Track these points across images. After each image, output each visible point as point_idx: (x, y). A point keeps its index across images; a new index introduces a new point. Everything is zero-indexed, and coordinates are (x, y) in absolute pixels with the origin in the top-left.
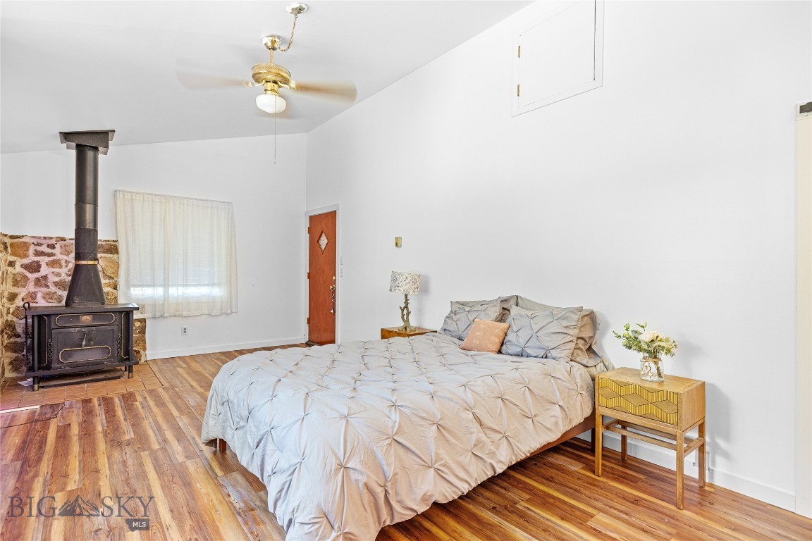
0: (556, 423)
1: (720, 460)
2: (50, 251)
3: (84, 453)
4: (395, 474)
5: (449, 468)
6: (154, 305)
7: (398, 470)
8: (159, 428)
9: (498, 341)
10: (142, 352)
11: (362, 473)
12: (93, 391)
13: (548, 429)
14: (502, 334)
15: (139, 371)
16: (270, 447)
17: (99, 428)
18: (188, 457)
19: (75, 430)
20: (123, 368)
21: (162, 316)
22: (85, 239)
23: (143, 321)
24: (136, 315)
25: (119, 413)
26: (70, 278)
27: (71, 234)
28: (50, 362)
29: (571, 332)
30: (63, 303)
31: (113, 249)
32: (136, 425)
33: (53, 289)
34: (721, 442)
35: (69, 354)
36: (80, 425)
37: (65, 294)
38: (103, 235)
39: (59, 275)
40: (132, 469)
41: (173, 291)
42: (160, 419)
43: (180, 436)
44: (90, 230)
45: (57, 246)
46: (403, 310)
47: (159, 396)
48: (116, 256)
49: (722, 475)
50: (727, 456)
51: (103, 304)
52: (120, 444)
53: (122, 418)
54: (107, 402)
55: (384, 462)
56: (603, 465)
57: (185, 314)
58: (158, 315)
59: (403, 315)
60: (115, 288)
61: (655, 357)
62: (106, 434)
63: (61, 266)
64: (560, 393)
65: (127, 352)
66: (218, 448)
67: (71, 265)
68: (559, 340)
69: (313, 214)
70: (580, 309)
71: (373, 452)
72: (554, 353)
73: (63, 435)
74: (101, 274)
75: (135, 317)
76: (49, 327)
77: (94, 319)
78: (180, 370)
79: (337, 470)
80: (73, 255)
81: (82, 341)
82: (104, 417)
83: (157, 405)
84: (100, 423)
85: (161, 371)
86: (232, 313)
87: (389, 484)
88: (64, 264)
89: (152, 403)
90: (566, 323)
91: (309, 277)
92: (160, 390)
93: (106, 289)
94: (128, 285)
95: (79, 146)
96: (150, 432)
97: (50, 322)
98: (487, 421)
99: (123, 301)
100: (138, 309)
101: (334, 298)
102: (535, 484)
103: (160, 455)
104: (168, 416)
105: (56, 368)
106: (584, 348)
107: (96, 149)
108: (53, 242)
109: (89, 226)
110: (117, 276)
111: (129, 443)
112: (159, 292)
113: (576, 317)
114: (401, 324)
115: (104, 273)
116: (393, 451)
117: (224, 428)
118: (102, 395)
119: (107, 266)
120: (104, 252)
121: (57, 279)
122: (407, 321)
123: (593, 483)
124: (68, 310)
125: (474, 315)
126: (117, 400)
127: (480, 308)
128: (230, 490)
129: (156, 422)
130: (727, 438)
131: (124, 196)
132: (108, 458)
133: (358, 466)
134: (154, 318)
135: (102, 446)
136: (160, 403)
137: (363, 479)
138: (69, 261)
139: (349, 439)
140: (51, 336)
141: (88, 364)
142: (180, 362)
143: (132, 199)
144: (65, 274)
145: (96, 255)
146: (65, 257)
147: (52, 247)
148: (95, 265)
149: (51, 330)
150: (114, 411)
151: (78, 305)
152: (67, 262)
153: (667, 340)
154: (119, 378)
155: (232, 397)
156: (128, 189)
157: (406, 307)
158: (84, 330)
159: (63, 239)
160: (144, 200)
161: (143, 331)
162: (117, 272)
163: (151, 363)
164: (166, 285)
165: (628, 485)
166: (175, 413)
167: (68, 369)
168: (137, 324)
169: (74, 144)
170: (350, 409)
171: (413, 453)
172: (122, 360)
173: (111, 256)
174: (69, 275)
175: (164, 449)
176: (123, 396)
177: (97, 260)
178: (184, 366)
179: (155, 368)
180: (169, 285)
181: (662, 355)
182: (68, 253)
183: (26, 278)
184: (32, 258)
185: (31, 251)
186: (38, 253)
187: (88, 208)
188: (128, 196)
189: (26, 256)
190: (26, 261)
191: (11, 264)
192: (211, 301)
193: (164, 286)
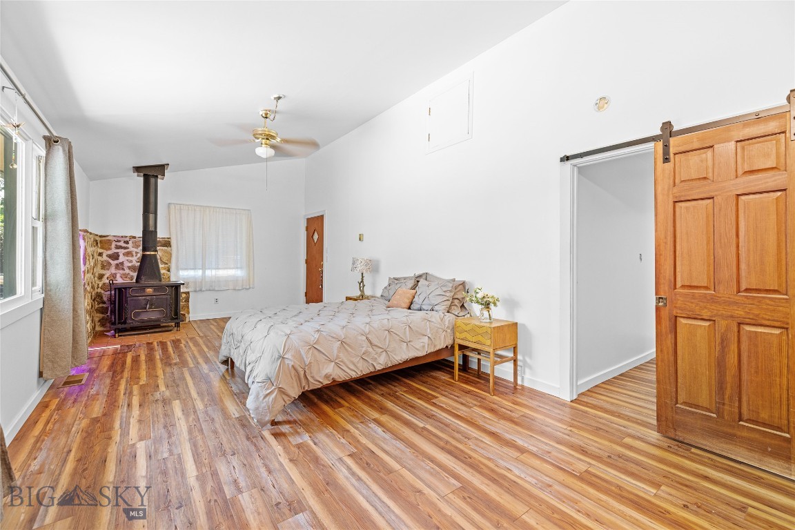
0: (424, 347)
1: (527, 370)
2: (125, 245)
3: (149, 368)
4: (310, 363)
5: (344, 363)
6: (195, 283)
7: (312, 361)
8: (195, 357)
9: (407, 301)
10: (186, 315)
11: (291, 360)
12: (155, 338)
13: (417, 349)
14: (411, 297)
15: (184, 328)
16: (249, 352)
17: (158, 357)
18: (210, 371)
19: (143, 358)
20: (173, 324)
21: (201, 290)
22: (149, 238)
23: (188, 293)
24: (183, 289)
25: (170, 349)
26: (139, 264)
27: (139, 234)
28: (126, 319)
29: (448, 294)
30: (134, 281)
31: (167, 244)
32: (181, 355)
33: (127, 271)
34: (528, 360)
35: (137, 314)
36: (146, 356)
37: (135, 275)
38: (161, 234)
39: (131, 261)
40: (176, 376)
41: (208, 273)
42: (196, 353)
43: (207, 360)
44: (152, 231)
45: (130, 242)
46: (360, 284)
47: (196, 341)
48: (169, 248)
49: (528, 379)
50: (530, 367)
51: (160, 281)
52: (170, 365)
53: (172, 352)
54: (163, 345)
55: (304, 357)
56: (459, 375)
57: (216, 289)
58: (198, 289)
59: (360, 287)
60: (169, 271)
61: (488, 308)
62: (162, 360)
63: (132, 256)
64: (430, 330)
65: (176, 313)
66: (229, 367)
67: (140, 255)
68: (440, 299)
69: (310, 217)
70: (454, 280)
71: (300, 351)
72: (436, 308)
73: (136, 360)
74: (159, 261)
75: (182, 290)
76: (126, 296)
77: (155, 291)
78: (212, 327)
79: (278, 359)
80: (141, 248)
81: (147, 305)
82: (160, 351)
83: (194, 345)
84: (158, 354)
85: (199, 327)
86: (250, 288)
87: (307, 368)
88: (134, 254)
89: (191, 345)
90: (445, 289)
91: (306, 263)
92: (197, 338)
93: (162, 271)
94: (178, 269)
95: (145, 175)
96: (189, 359)
97: (126, 293)
98: (375, 341)
99: (173, 279)
100: (183, 284)
101: (322, 277)
102: (414, 384)
103: (194, 370)
104: (201, 352)
105: (130, 323)
106: (459, 305)
107: (157, 176)
108: (127, 239)
109: (152, 229)
110: (170, 262)
111: (176, 364)
112: (199, 273)
113: (451, 285)
114: (359, 293)
115: (161, 260)
116: (311, 351)
117: (230, 350)
118: (158, 340)
119: (163, 255)
120: (161, 246)
121: (130, 265)
122: (362, 291)
123: (451, 385)
124: (138, 285)
125: (399, 286)
126: (169, 343)
127: (403, 281)
128: (232, 385)
129: (193, 354)
130: (531, 357)
131: (175, 207)
132: (163, 371)
133: (290, 357)
134: (195, 291)
135: (159, 365)
136: (196, 344)
137: (292, 363)
138: (138, 252)
139: (287, 345)
140: (126, 302)
141: (150, 320)
142: (213, 322)
143: (181, 209)
144: (135, 261)
145: (156, 248)
146: (135, 250)
147: (127, 242)
148: (155, 255)
149: (126, 298)
150: (167, 348)
151: (144, 282)
152: (136, 253)
153: (493, 297)
154: (171, 330)
155: (234, 331)
156: (178, 203)
157: (362, 281)
158: (148, 298)
159: (134, 237)
160: (188, 210)
161: (187, 300)
162: (170, 260)
163: (193, 323)
164: (204, 268)
165: (472, 386)
166: (206, 349)
167: (136, 324)
168: (184, 295)
169: (142, 174)
170: (291, 331)
171: (323, 354)
172: (173, 319)
173: (166, 248)
174: (138, 262)
175: (197, 367)
176: (173, 341)
177: (156, 251)
178: (215, 324)
179: (195, 326)
180: (206, 269)
181: (492, 306)
182: (137, 247)
183: (110, 264)
184: (114, 250)
185: (113, 246)
186: (118, 247)
187: (151, 216)
188: (178, 207)
189: (110, 249)
190: (110, 252)
191: (100, 254)
192: (235, 280)
193: (202, 269)
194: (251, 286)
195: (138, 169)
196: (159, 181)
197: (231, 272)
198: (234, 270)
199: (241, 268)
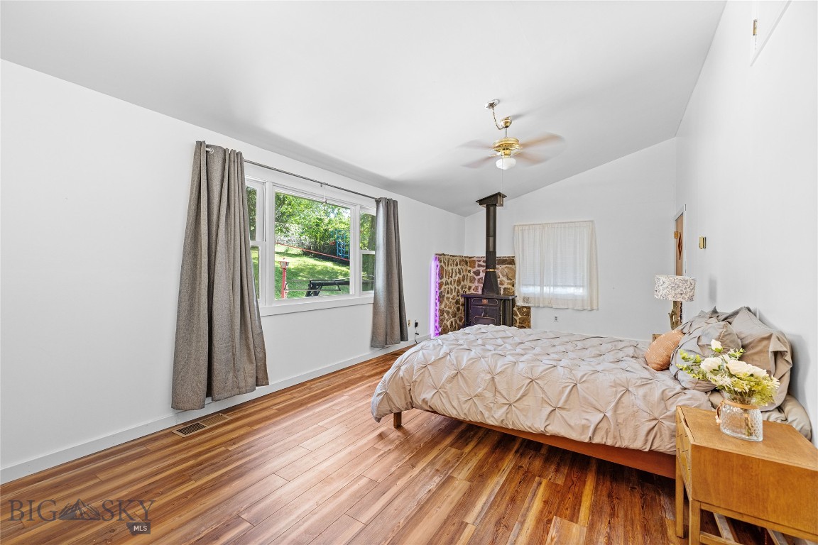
6: (535, 298)
21: (540, 307)
22: (491, 257)
23: (529, 307)
24: (523, 304)
27: (484, 254)
28: (470, 322)
30: (480, 292)
31: (511, 261)
35: (477, 320)
37: (482, 288)
41: (546, 289)
44: (493, 252)
45: (482, 262)
48: (514, 266)
57: (554, 307)
58: (537, 305)
60: (513, 286)
69: (676, 218)
76: (470, 304)
80: (485, 266)
81: (482, 313)
86: (592, 310)
88: (483, 271)
93: (507, 286)
94: (521, 285)
95: (487, 205)
97: (471, 301)
107: (496, 204)
108: (481, 259)
109: (491, 250)
110: (515, 278)
112: (537, 289)
115: (507, 276)
120: (508, 264)
124: (481, 296)
134: (535, 307)
140: (470, 308)
143: (523, 229)
145: (496, 266)
147: (480, 262)
156: (520, 224)
158: (484, 307)
159: (483, 258)
160: (529, 229)
161: (527, 315)
162: (515, 276)
164: (542, 285)
168: (525, 309)
169: (485, 205)
173: (511, 266)
174: (484, 277)
177: (496, 268)
180: (543, 286)
183: (474, 279)
184: (477, 268)
185: (476, 265)
186: (479, 266)
187: (491, 239)
188: (520, 228)
189: (475, 267)
190: (475, 270)
191: (469, 271)
192: (574, 299)
193: (540, 285)
194: (595, 307)
195: (481, 202)
196: (497, 208)
197: (571, 290)
198: (572, 288)
199: (583, 286)
